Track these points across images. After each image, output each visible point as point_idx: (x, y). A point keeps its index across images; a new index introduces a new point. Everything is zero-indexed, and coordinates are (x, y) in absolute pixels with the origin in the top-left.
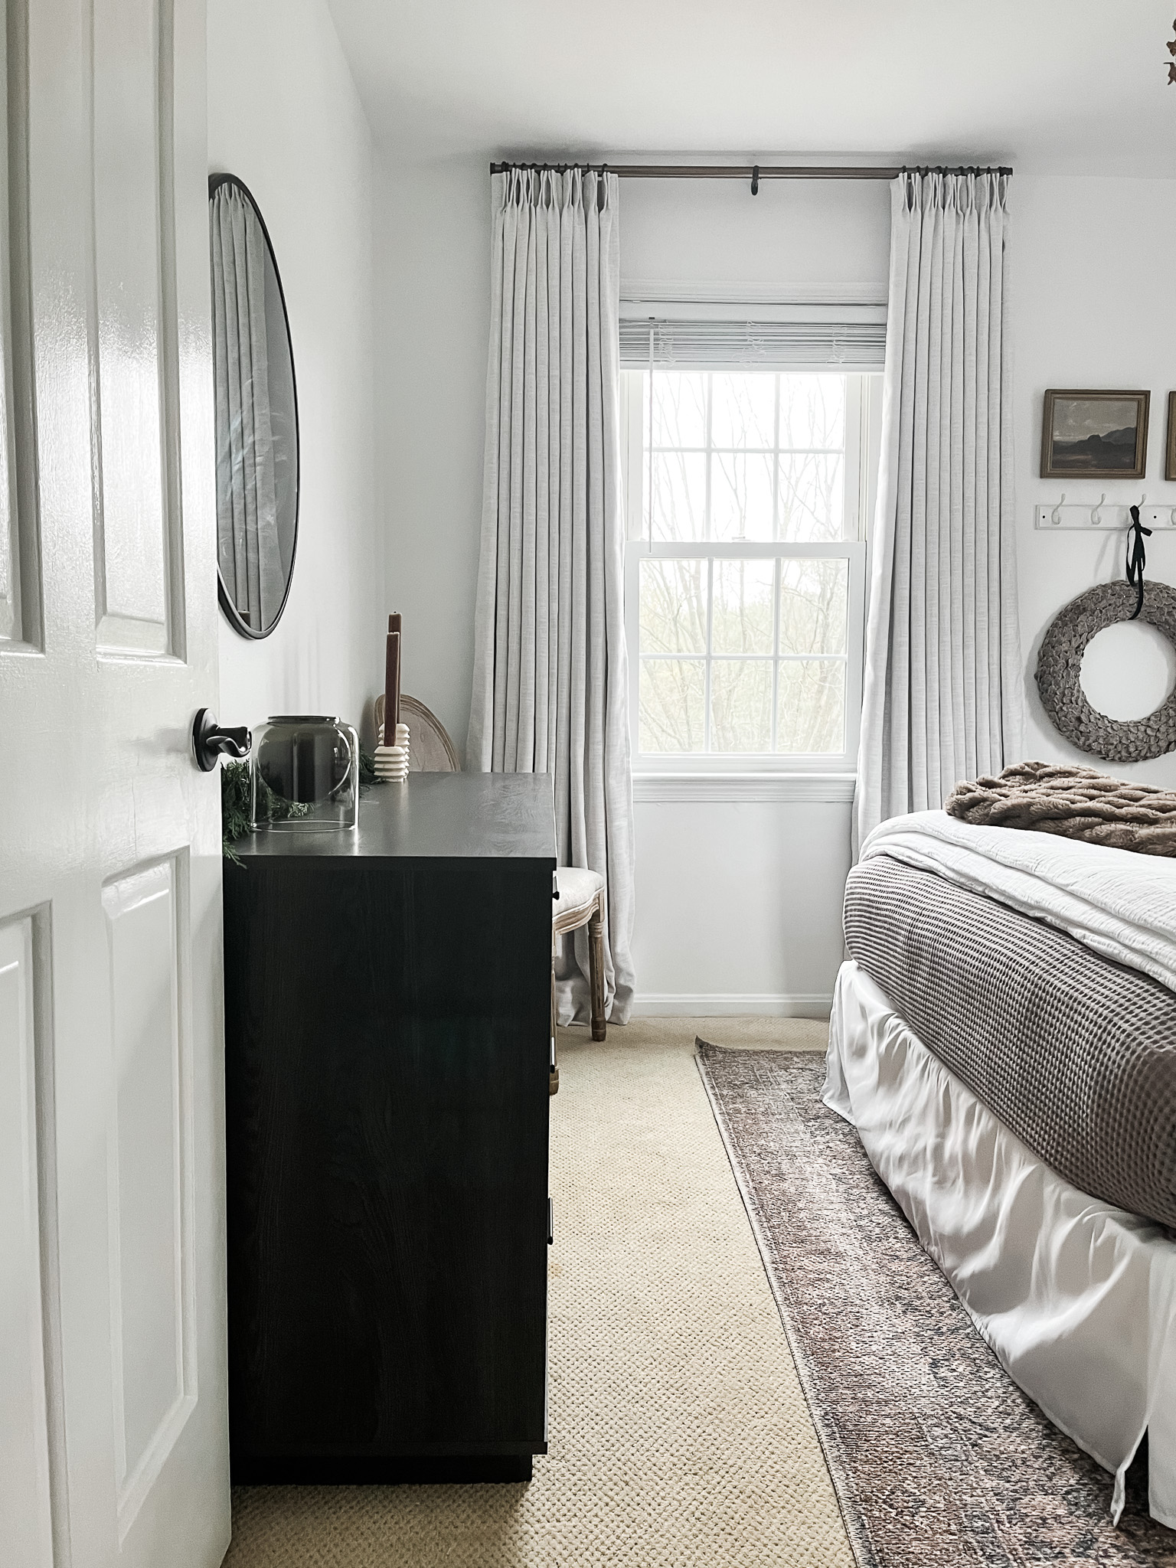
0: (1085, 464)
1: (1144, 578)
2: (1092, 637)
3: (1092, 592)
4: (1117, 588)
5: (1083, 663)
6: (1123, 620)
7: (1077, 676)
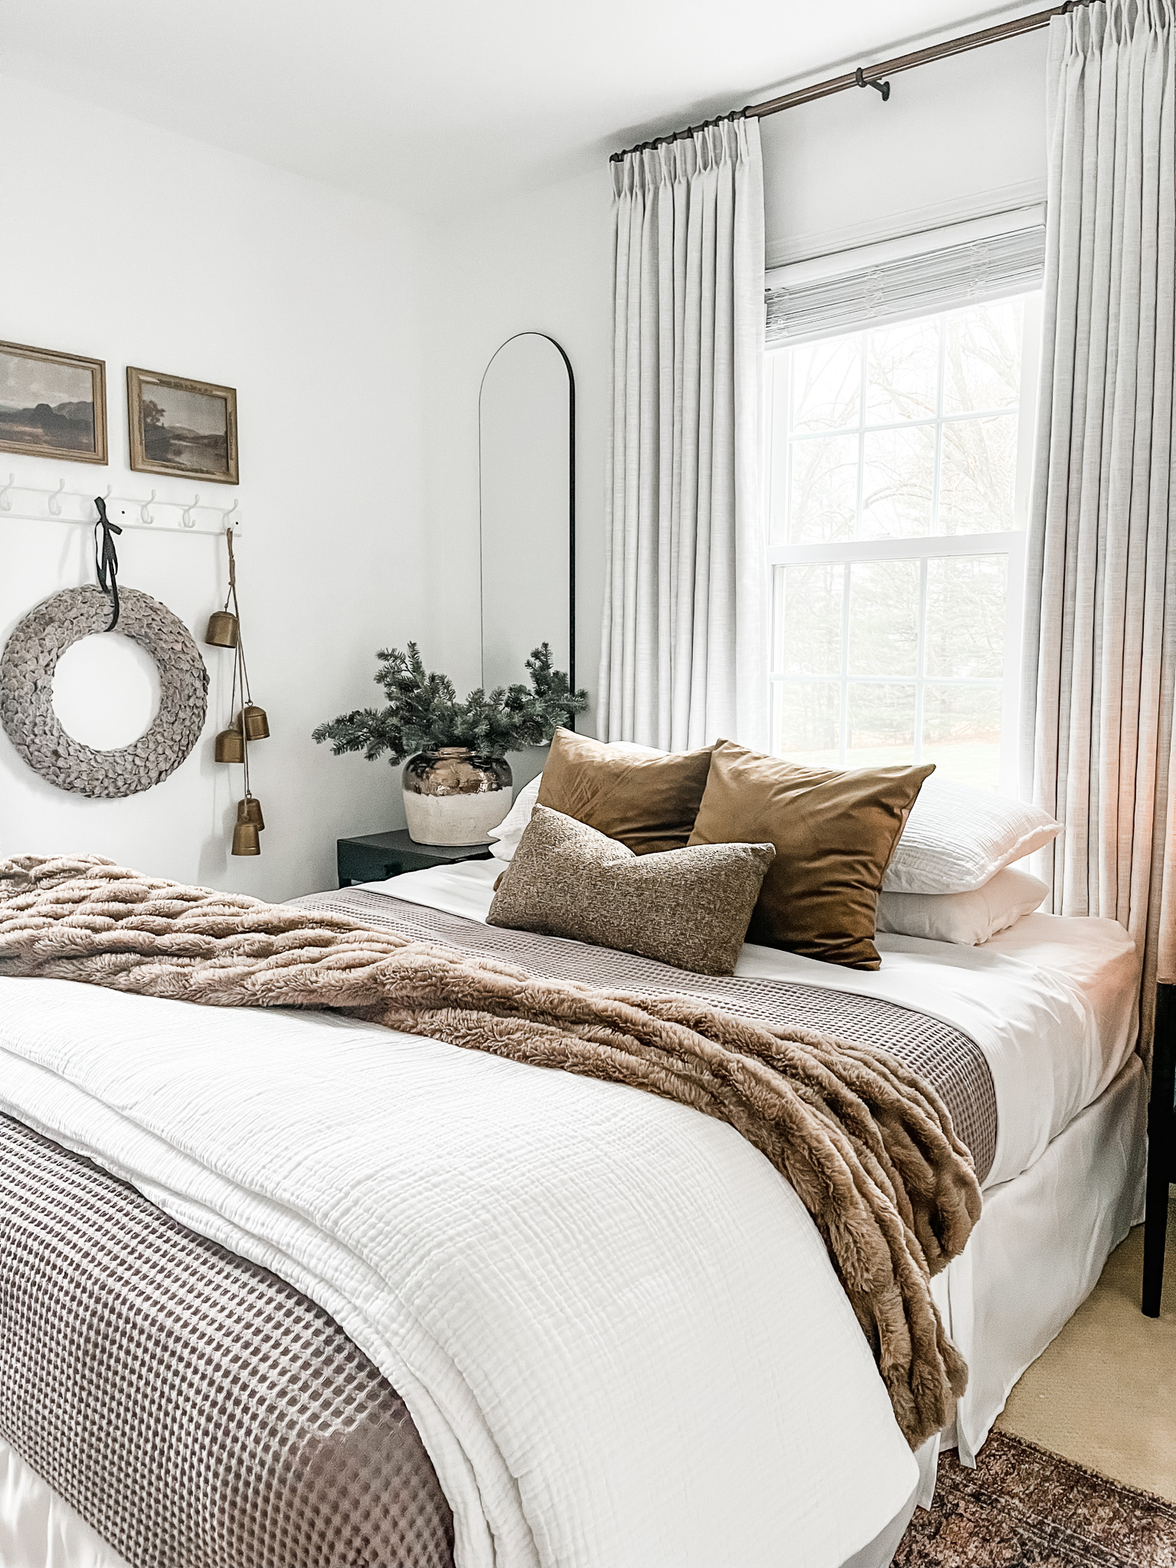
0: (36, 440)
1: (118, 583)
2: (63, 653)
3: (59, 598)
4: (88, 594)
5: (55, 683)
6: (98, 632)
7: (49, 701)
